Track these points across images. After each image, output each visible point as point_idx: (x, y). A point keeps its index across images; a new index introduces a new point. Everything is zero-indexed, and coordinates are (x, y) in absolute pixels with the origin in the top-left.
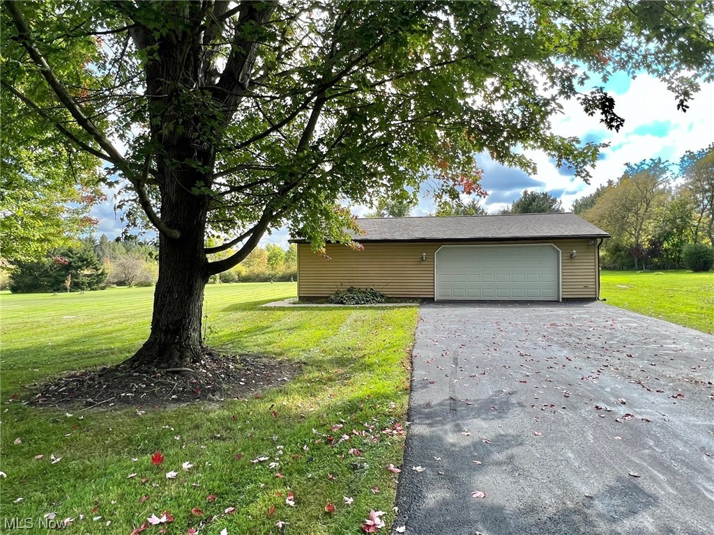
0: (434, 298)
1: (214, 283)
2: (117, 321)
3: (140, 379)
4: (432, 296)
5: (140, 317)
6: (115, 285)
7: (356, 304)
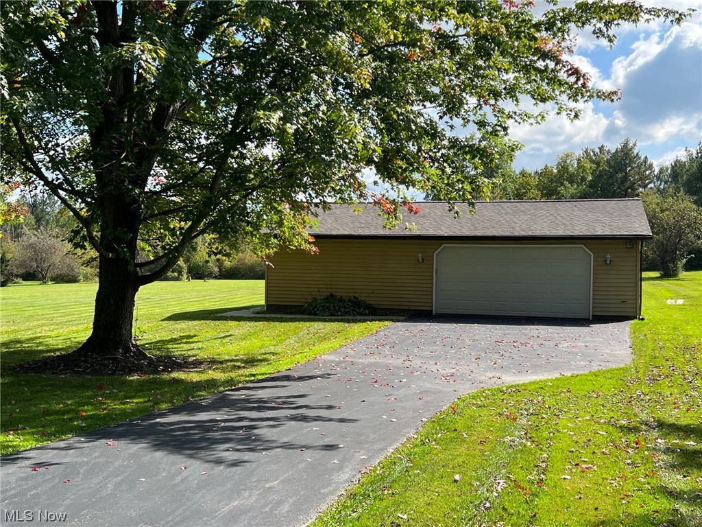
0: (432, 311)
1: (177, 279)
2: (47, 329)
3: (86, 361)
4: (430, 309)
5: (73, 325)
6: (20, 280)
7: (330, 316)
